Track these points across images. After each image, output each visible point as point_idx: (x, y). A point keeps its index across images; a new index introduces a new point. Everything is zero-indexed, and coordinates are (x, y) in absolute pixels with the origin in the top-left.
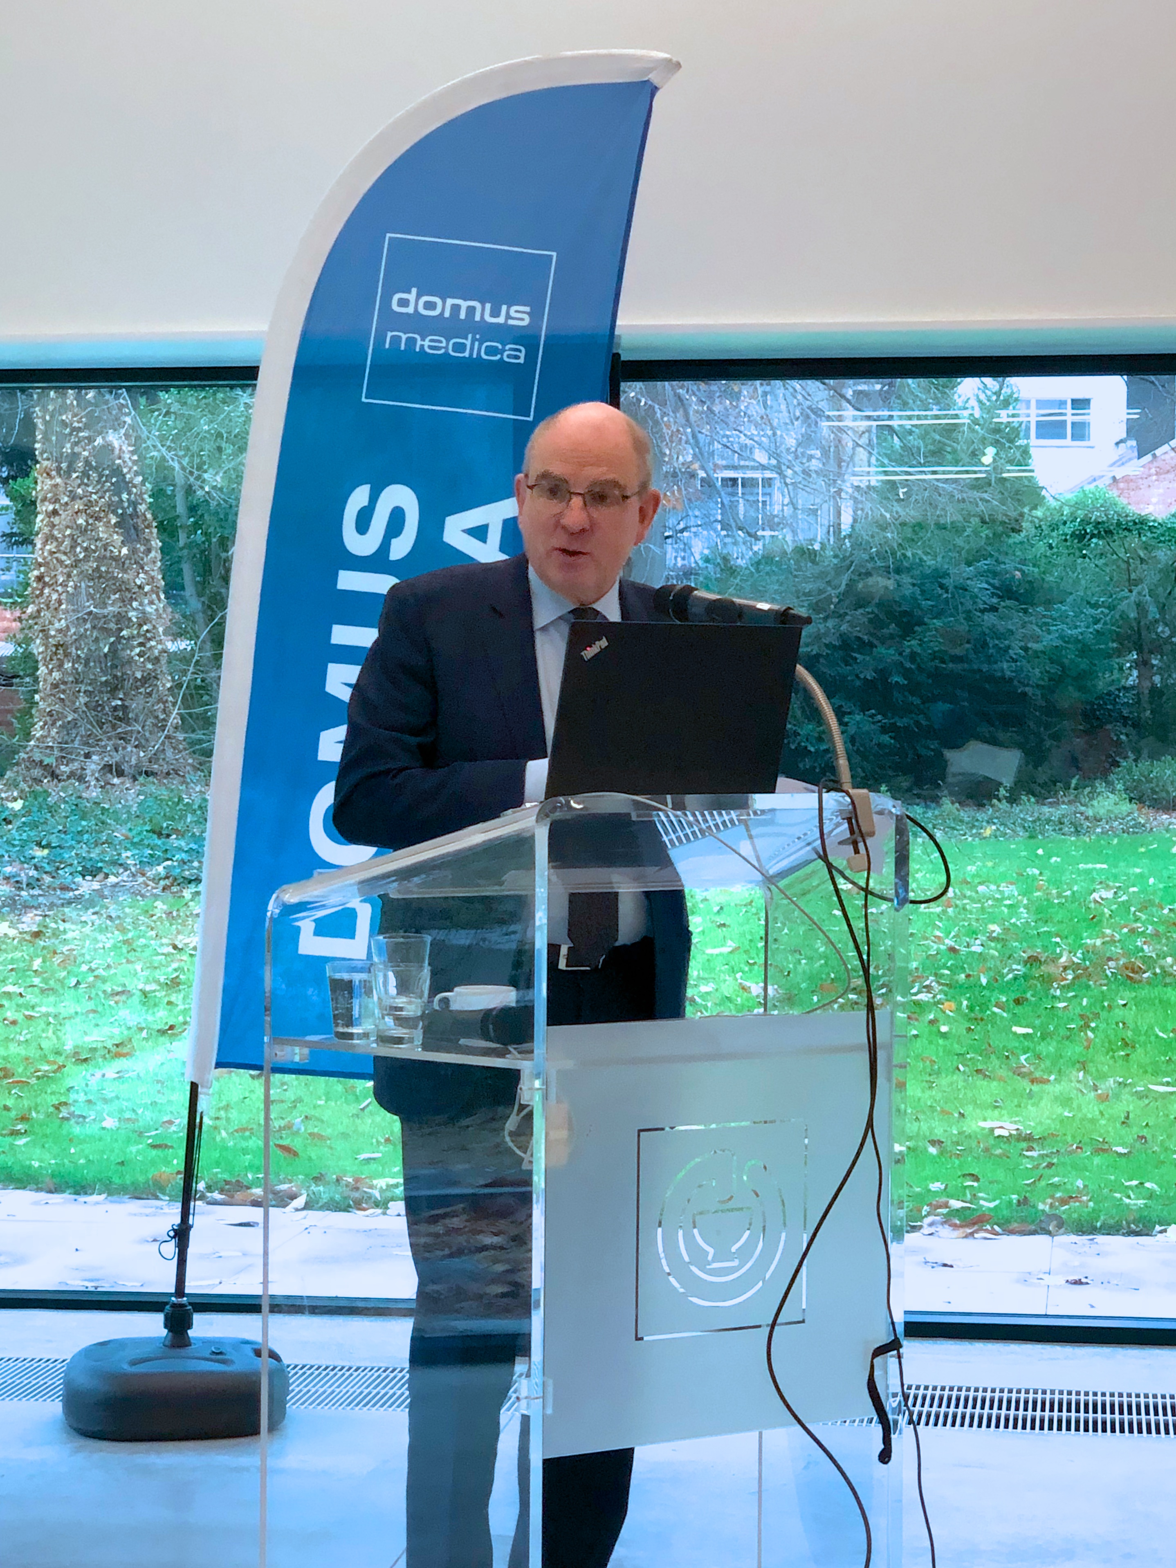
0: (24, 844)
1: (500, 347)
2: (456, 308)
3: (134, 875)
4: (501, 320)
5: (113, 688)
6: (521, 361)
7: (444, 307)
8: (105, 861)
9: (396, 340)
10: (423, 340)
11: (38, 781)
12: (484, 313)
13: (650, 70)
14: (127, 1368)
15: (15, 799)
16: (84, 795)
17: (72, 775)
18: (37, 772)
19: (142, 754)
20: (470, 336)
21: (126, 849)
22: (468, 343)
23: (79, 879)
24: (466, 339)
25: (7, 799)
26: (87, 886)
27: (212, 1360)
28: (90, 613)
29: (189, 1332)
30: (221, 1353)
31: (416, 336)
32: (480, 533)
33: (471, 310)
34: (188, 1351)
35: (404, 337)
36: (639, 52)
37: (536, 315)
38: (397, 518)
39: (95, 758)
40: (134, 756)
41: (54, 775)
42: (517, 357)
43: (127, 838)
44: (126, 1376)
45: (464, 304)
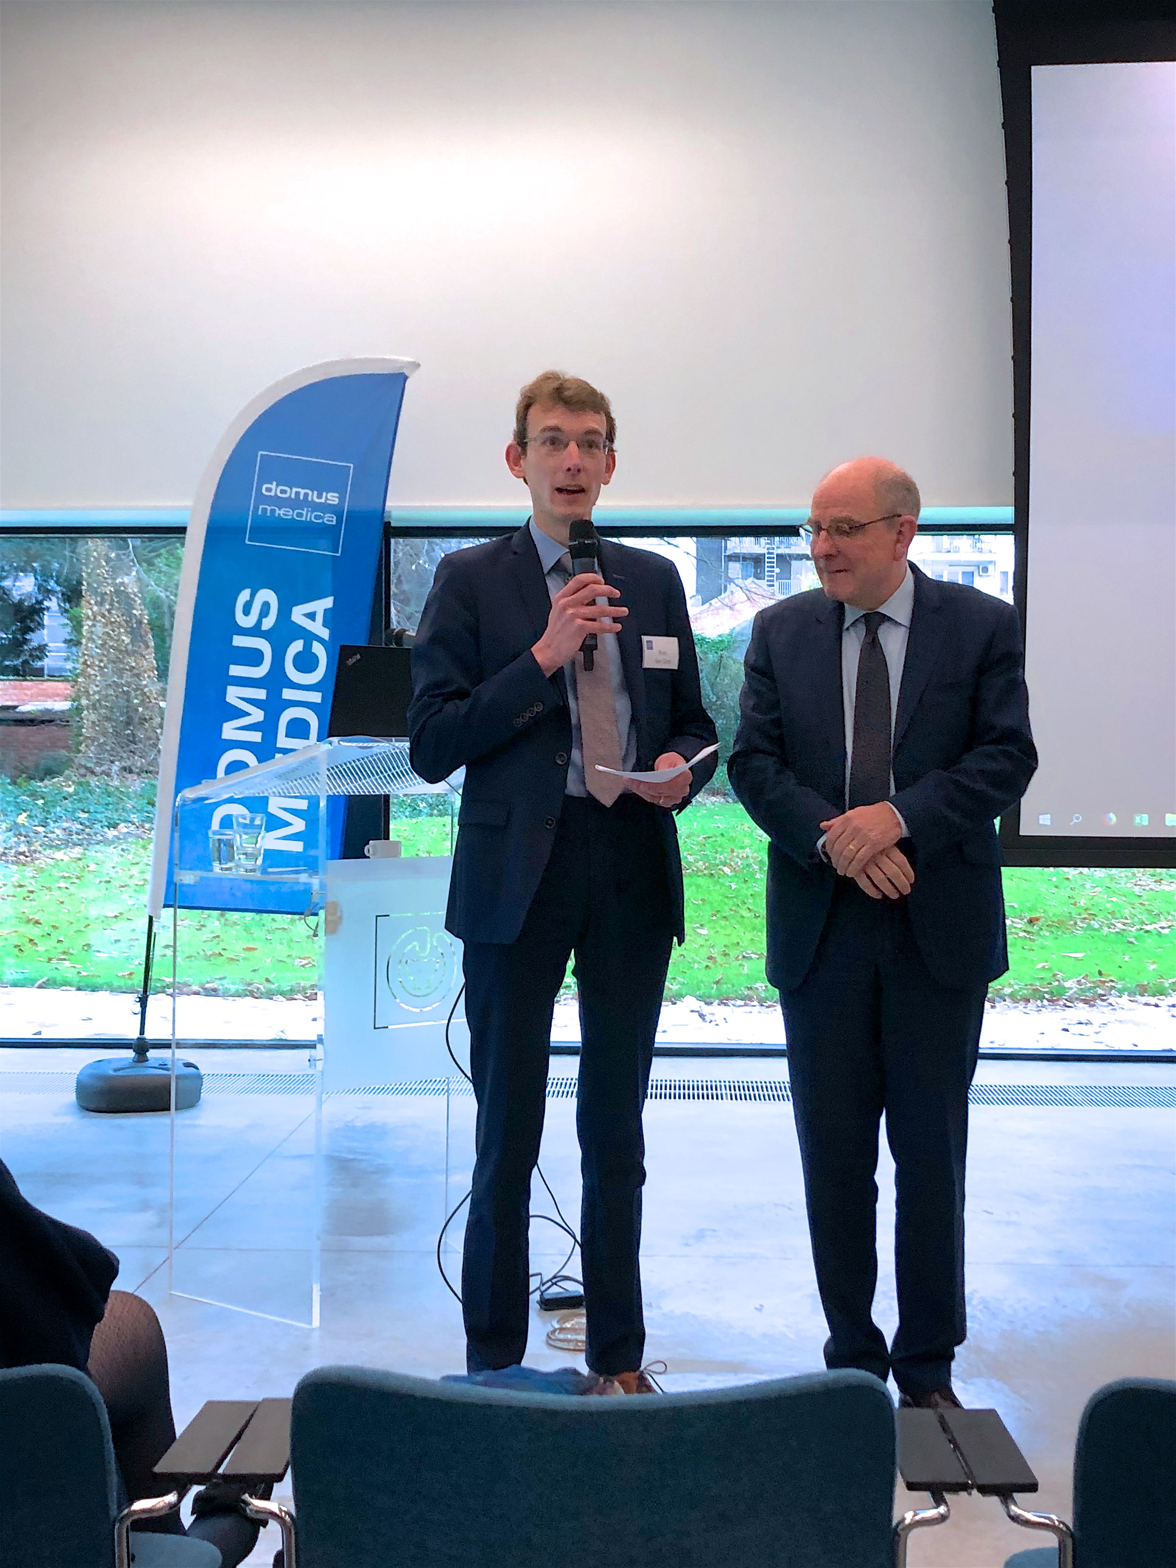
0: (74, 811)
1: (322, 515)
2: (297, 493)
3: (138, 827)
4: (323, 500)
5: (128, 724)
6: (334, 523)
7: (291, 493)
8: (121, 820)
9: (264, 510)
10: (280, 510)
11: (84, 776)
12: (313, 496)
13: (402, 367)
14: (111, 1073)
15: (70, 786)
16: (110, 784)
17: (103, 772)
18: (83, 771)
19: (143, 761)
20: (305, 509)
21: (134, 813)
22: (304, 513)
23: (106, 829)
24: (303, 510)
25: (65, 786)
26: (111, 833)
27: (159, 1068)
28: (115, 681)
29: (147, 1053)
30: (165, 1065)
31: (276, 508)
32: (311, 616)
33: (306, 495)
34: (146, 1064)
35: (269, 508)
36: (396, 357)
37: (342, 499)
38: (266, 606)
39: (117, 763)
40: (139, 762)
41: (93, 773)
42: (332, 521)
43: (134, 807)
44: (110, 1078)
45: (302, 492)
